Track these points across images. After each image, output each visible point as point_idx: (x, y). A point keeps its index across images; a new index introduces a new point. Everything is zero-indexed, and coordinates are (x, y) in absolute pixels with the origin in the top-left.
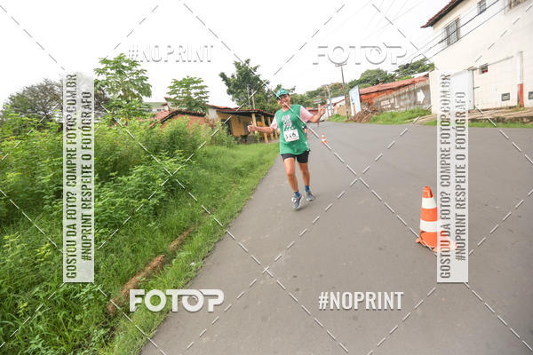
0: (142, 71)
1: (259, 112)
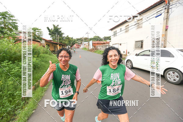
0: (15, 20)
1: (60, 44)
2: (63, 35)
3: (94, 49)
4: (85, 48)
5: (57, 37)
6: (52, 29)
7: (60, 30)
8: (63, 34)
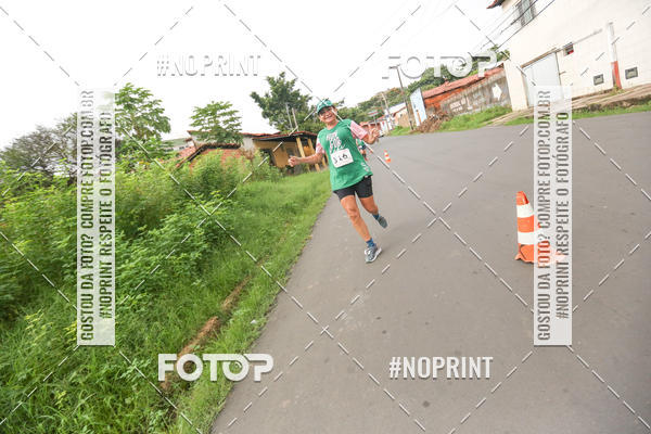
0: (156, 102)
1: (304, 135)
2: (310, 104)
3: (434, 119)
4: (399, 128)
5: (289, 116)
6: (267, 95)
7: (295, 89)
8: (307, 98)
